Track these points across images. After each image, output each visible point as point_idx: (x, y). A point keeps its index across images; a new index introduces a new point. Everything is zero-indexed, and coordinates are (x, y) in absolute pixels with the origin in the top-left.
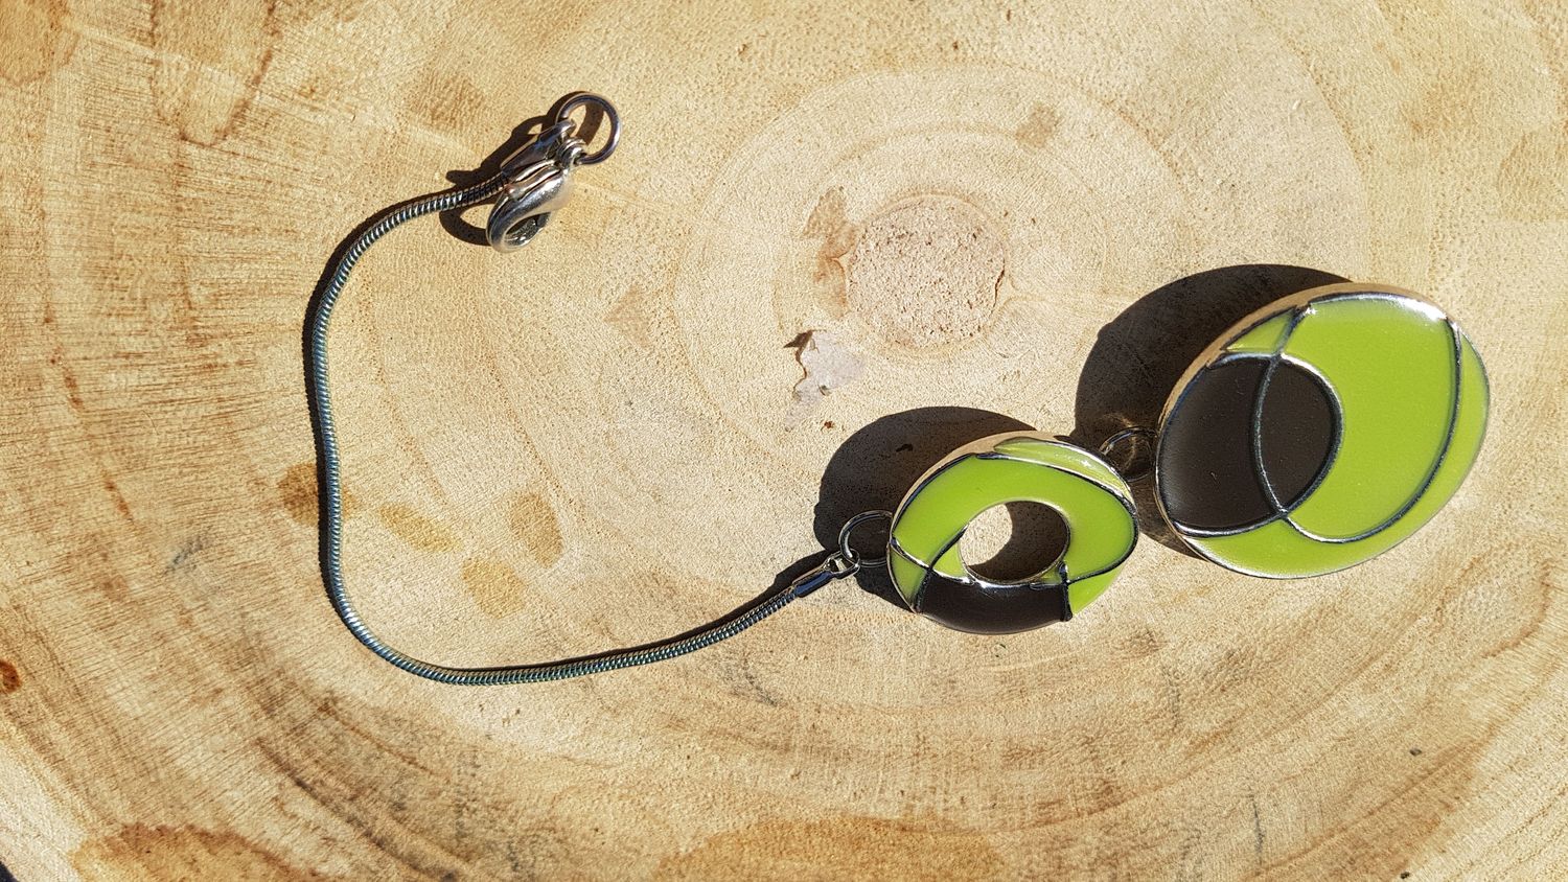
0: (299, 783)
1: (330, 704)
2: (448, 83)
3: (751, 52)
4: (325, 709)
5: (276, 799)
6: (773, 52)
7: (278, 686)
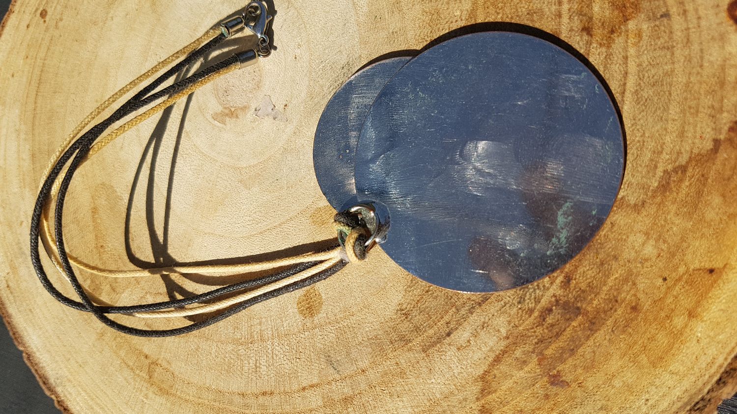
0: (449, 335)
1: (404, 312)
4: (406, 315)
5: (459, 349)
7: (394, 336)
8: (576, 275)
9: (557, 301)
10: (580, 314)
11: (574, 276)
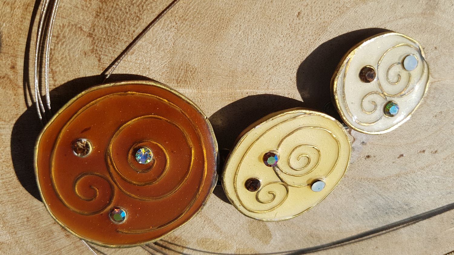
2: (180, 67)
3: (302, 15)
6: (311, 11)
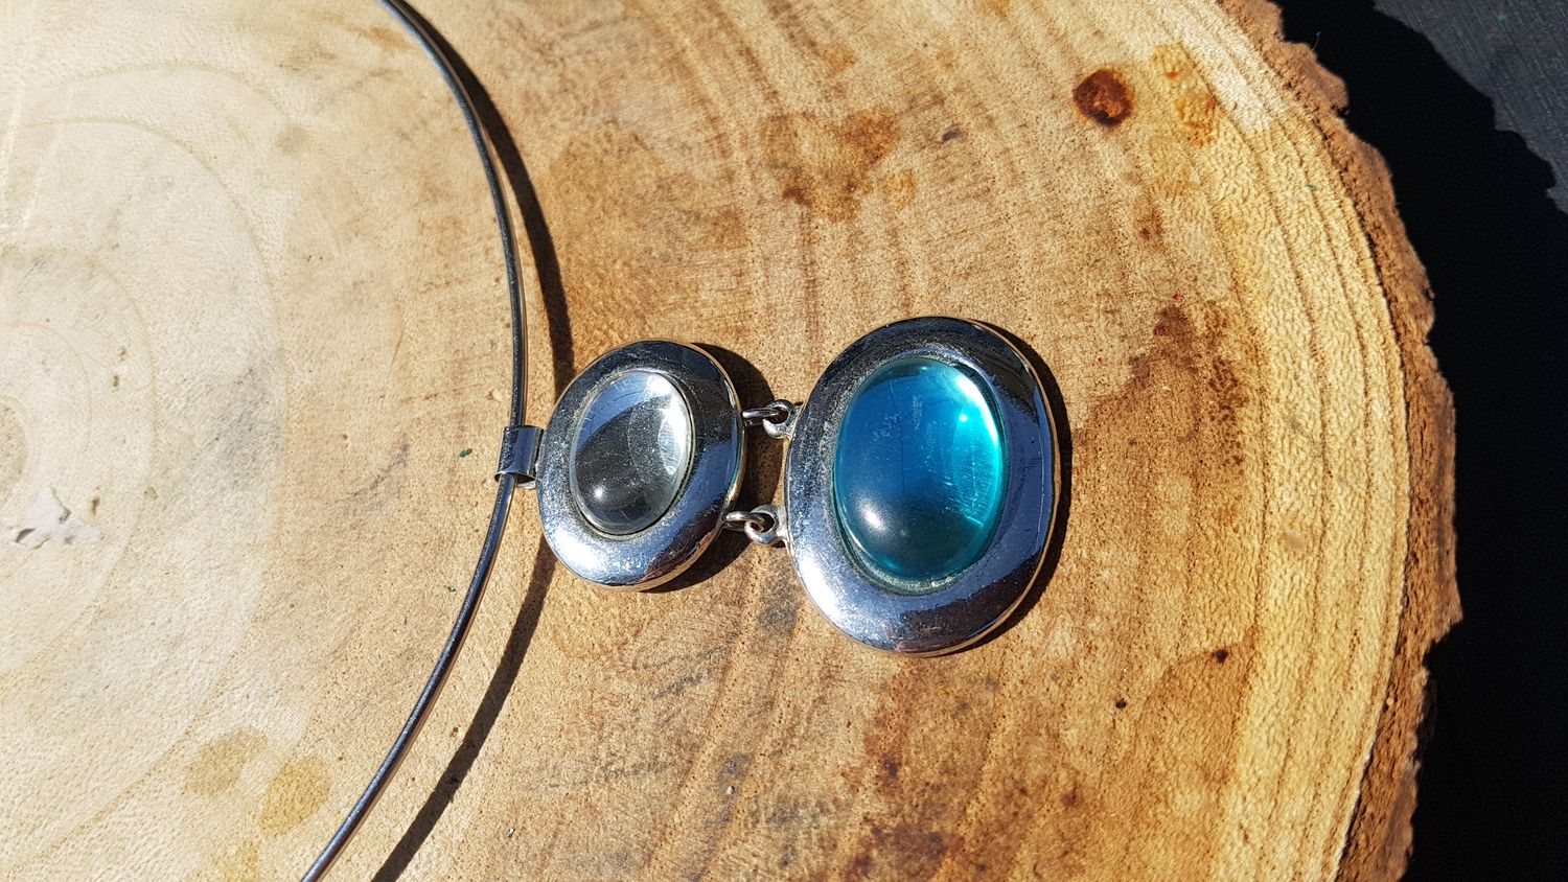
8: (908, 753)
9: (876, 831)
10: (942, 851)
11: (905, 756)
